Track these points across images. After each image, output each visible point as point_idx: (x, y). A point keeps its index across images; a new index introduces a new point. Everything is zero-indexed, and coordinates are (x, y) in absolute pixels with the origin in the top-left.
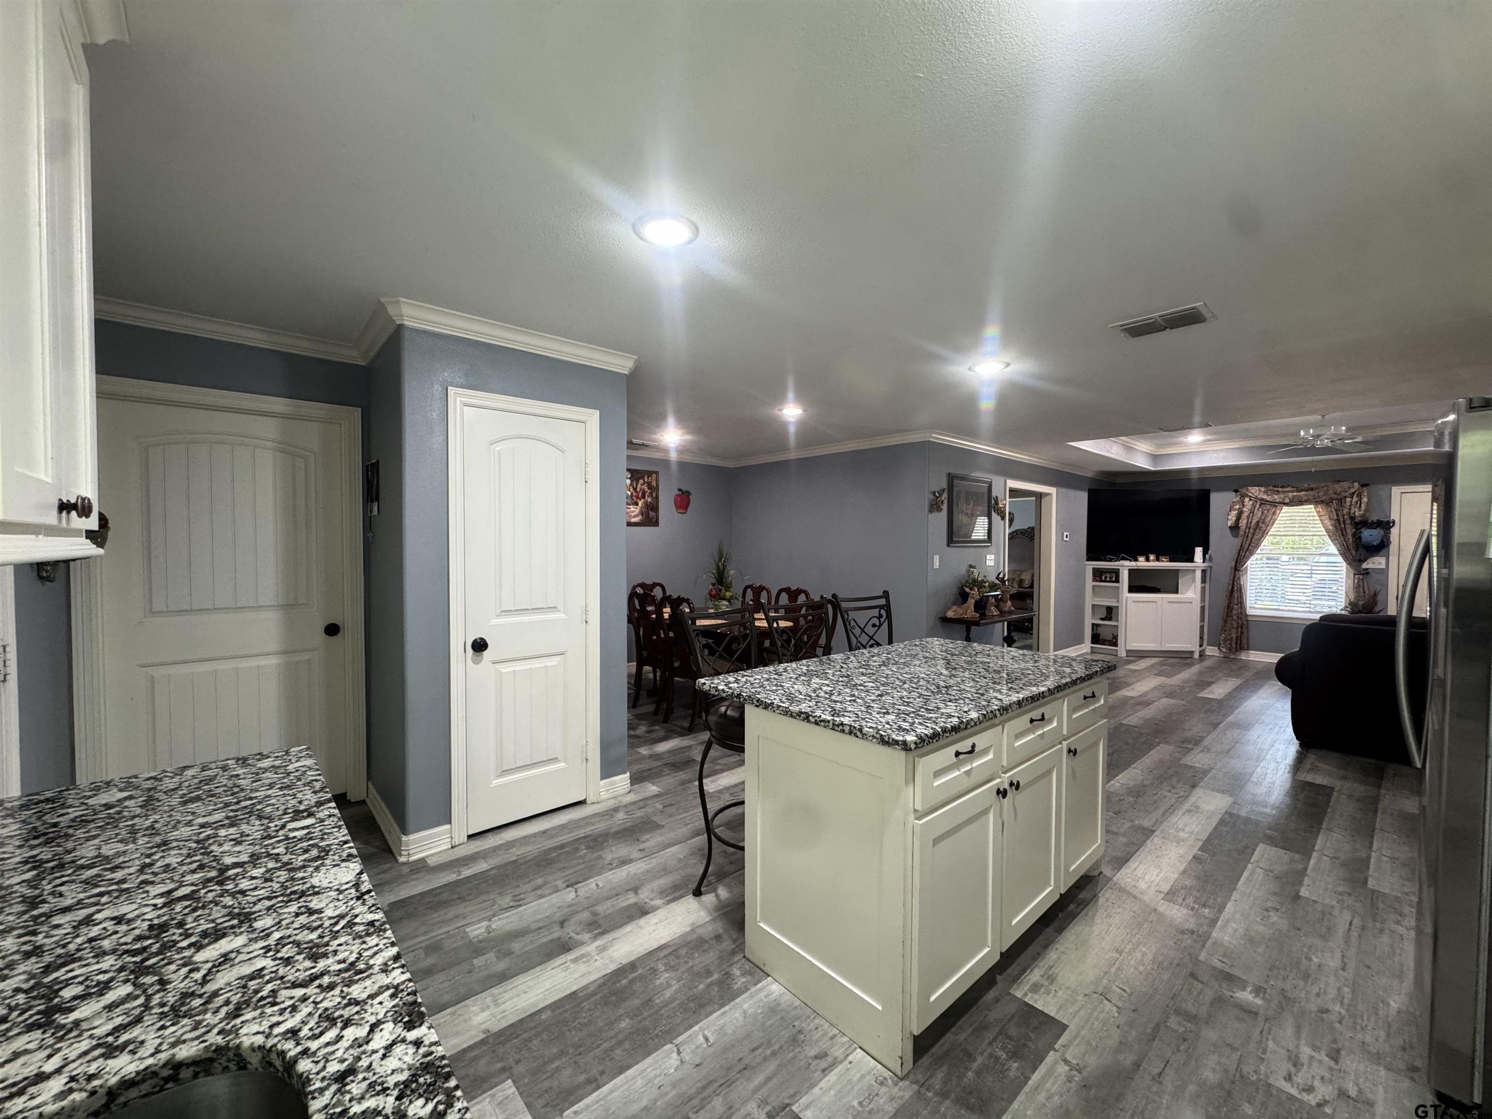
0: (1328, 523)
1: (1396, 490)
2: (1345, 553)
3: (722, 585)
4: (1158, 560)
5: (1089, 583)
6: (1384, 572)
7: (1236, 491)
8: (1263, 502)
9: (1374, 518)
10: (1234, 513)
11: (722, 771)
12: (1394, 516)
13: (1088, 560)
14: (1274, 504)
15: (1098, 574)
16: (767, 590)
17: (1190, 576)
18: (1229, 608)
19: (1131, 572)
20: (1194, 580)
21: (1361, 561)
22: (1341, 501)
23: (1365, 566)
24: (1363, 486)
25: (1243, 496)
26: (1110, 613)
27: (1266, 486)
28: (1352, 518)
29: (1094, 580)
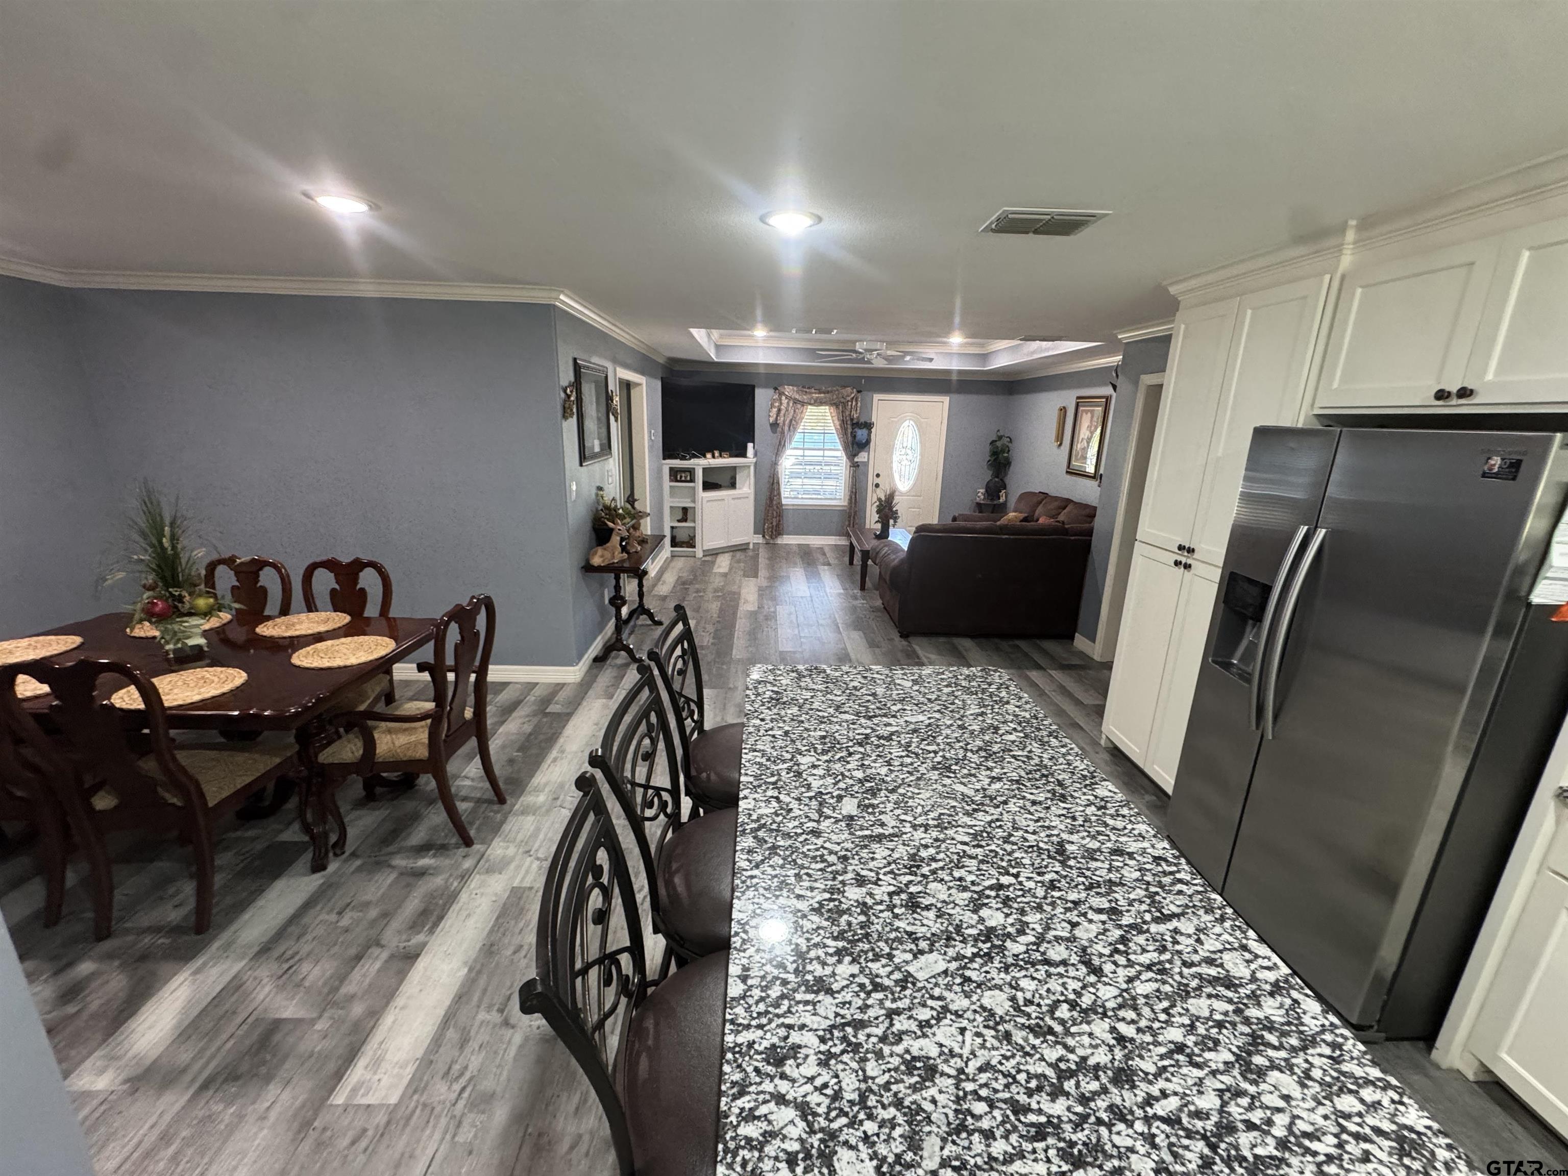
0: (837, 423)
1: (877, 397)
2: (846, 448)
3: (178, 585)
4: (721, 456)
5: (667, 483)
6: (866, 464)
7: (776, 389)
8: (796, 401)
9: (862, 420)
10: (775, 410)
11: (375, 1015)
12: (874, 420)
13: (664, 459)
14: (803, 404)
15: (675, 474)
16: (274, 565)
17: (746, 472)
18: (771, 499)
19: (705, 470)
20: (749, 475)
21: (855, 455)
22: (845, 405)
23: (856, 460)
24: (859, 392)
25: (781, 394)
26: (685, 514)
27: (797, 386)
28: (852, 420)
29: (671, 481)
